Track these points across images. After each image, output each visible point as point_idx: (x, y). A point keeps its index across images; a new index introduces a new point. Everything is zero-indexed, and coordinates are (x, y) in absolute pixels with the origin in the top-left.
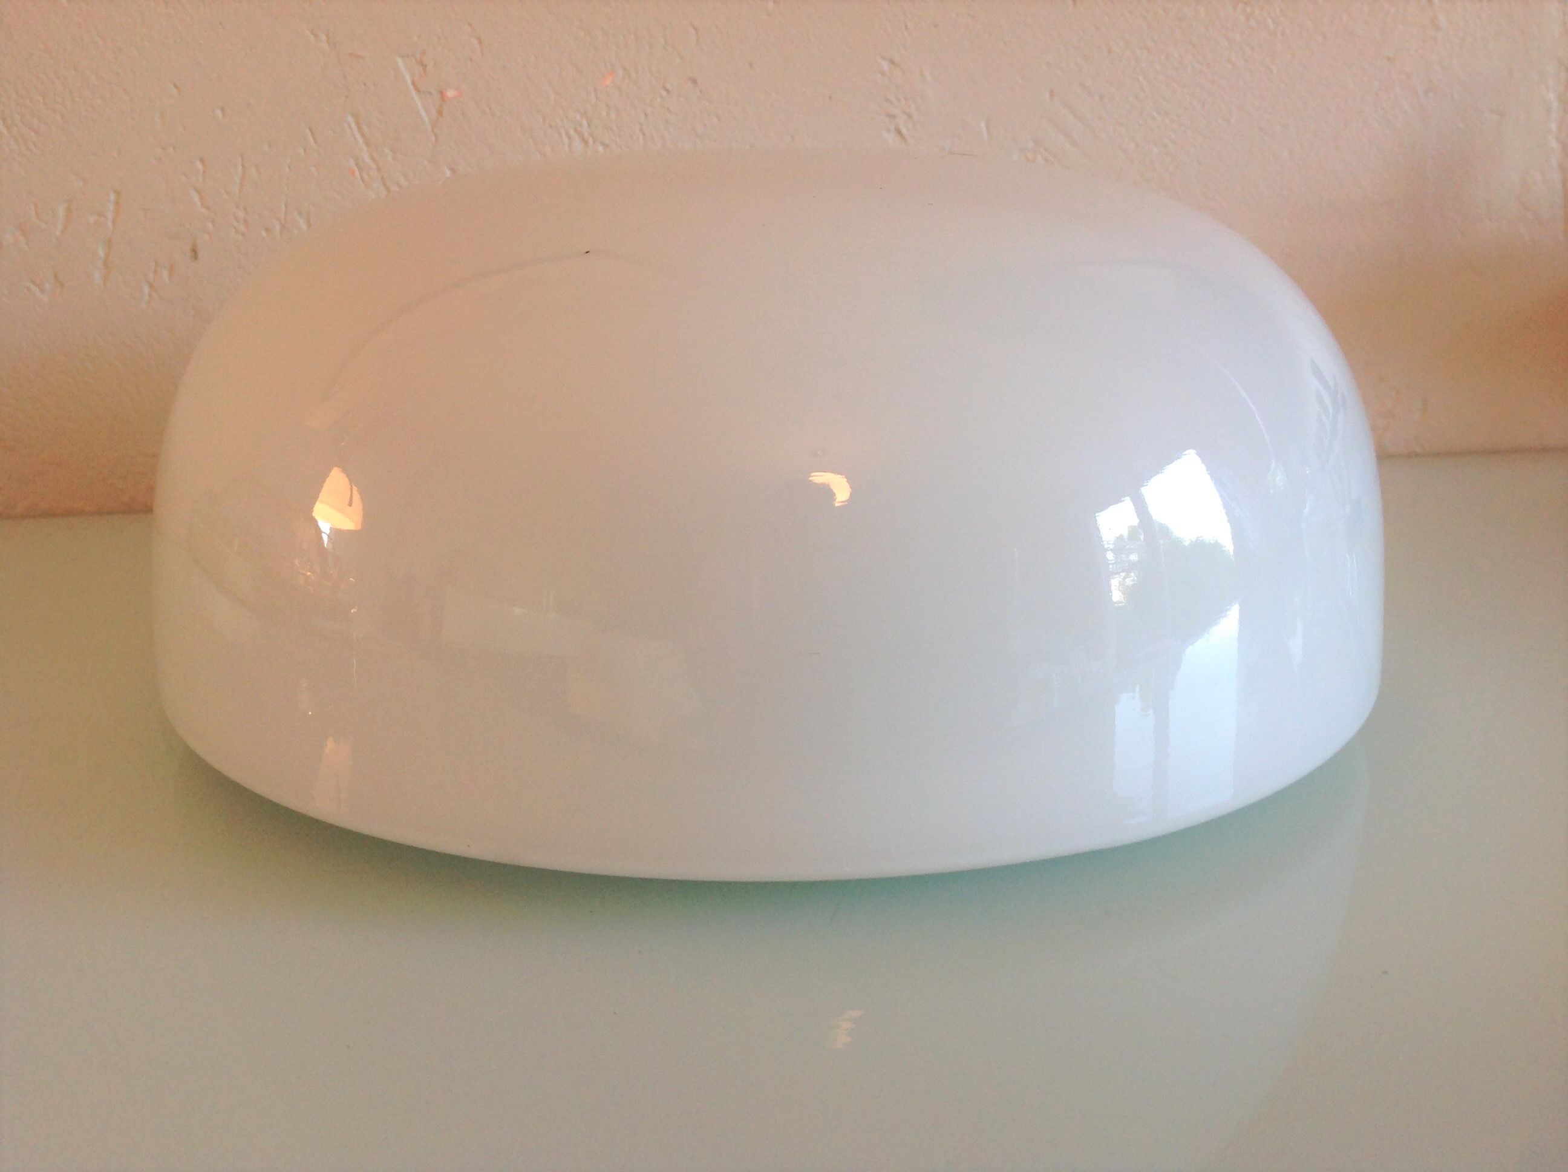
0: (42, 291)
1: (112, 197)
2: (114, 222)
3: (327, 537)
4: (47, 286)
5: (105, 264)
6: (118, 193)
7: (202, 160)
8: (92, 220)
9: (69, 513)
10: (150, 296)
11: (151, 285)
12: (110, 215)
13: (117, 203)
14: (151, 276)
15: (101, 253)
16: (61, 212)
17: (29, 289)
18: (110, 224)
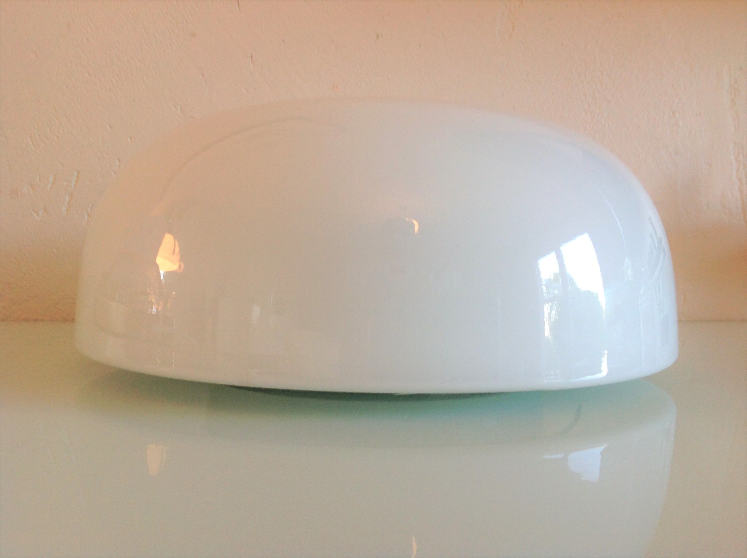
0: (38, 214)
1: (76, 173)
2: (75, 186)
3: (163, 276)
4: (40, 213)
5: (69, 204)
6: (78, 172)
7: (119, 160)
8: (65, 183)
9: (35, 320)
10: (88, 220)
11: (89, 215)
12: (74, 183)
13: (77, 177)
14: (89, 210)
15: (67, 198)
16: (51, 179)
17: (31, 214)
18: (73, 186)
